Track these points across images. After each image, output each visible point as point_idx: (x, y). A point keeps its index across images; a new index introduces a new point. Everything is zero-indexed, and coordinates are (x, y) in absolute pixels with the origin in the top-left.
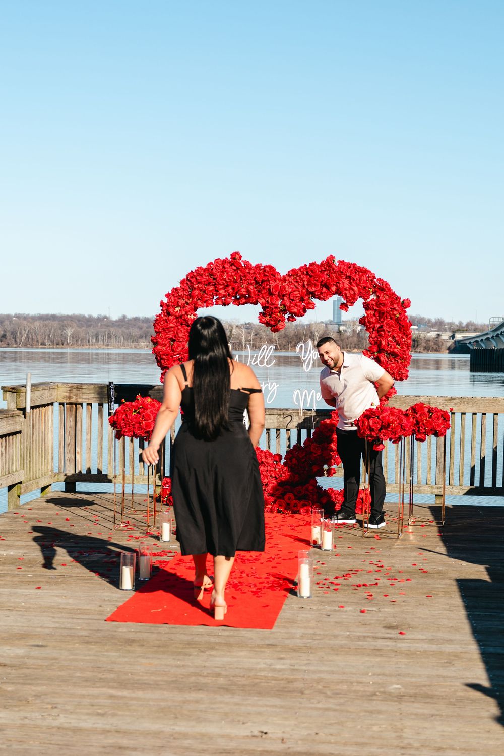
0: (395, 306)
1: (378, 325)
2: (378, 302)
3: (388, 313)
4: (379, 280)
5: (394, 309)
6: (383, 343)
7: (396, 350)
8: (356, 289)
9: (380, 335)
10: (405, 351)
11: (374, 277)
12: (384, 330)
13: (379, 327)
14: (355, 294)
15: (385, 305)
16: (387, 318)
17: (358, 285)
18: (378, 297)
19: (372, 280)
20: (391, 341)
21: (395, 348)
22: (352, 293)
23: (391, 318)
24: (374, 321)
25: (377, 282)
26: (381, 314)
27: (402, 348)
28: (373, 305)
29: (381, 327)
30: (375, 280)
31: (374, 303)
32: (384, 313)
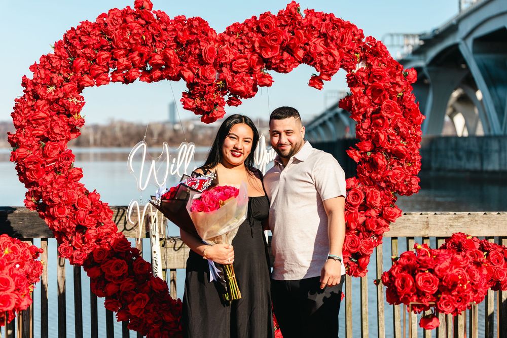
0: (398, 79)
1: (371, 110)
2: (371, 74)
3: (388, 90)
4: (371, 39)
5: (397, 84)
6: (382, 137)
7: (400, 148)
8: (336, 53)
9: (377, 126)
10: (413, 149)
11: (362, 36)
12: (382, 117)
13: (373, 113)
14: (335, 61)
15: (381, 78)
16: (385, 98)
17: (338, 47)
18: (369, 66)
19: (359, 40)
20: (392, 135)
21: (400, 144)
22: (331, 59)
23: (391, 98)
24: (366, 103)
25: (367, 44)
26: (377, 92)
27: (409, 144)
28: (363, 78)
29: (377, 112)
30: (364, 40)
31: (364, 75)
32: (381, 91)
